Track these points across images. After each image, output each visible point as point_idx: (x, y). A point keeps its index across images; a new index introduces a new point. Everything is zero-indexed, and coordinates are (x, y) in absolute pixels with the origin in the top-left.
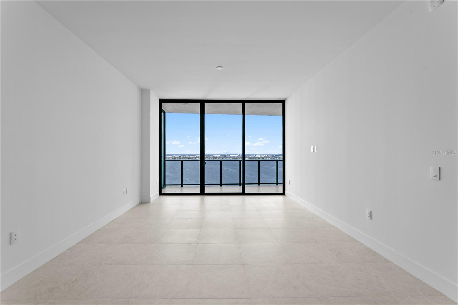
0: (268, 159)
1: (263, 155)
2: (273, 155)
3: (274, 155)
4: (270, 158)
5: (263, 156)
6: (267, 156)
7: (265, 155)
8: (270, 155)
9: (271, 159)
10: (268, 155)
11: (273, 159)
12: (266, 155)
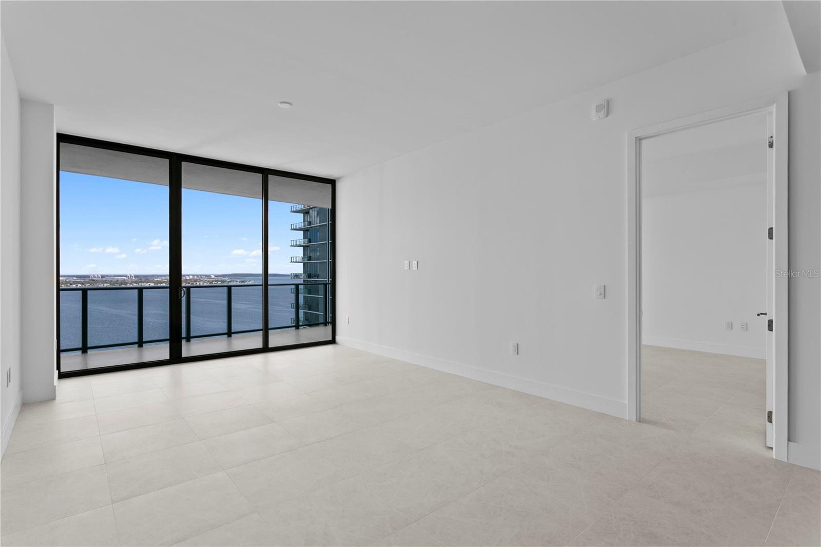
0: (198, 284)
1: (189, 275)
2: (209, 276)
3: (213, 277)
4: (205, 282)
5: (188, 278)
6: (196, 277)
7: (191, 277)
8: (203, 275)
9: (205, 284)
10: (200, 277)
11: (209, 284)
12: (193, 276)
